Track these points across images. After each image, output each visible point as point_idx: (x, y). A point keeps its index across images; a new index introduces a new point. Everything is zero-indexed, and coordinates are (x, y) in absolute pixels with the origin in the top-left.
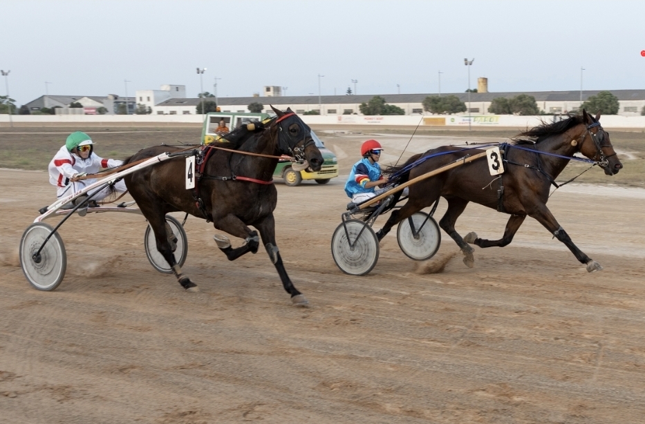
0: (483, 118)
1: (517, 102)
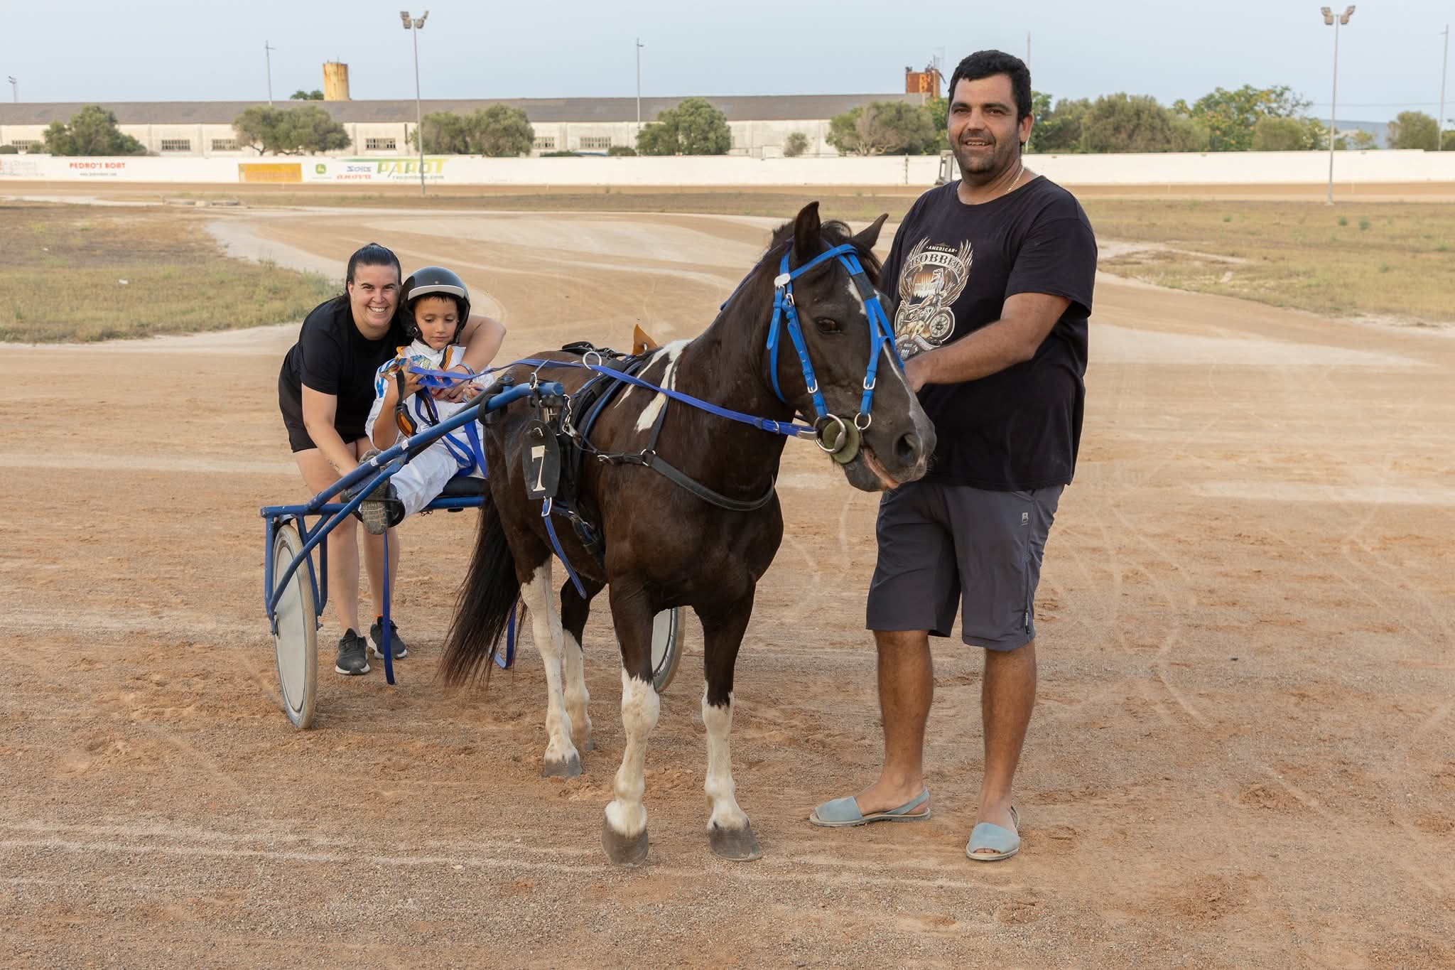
0: (403, 164)
1: (488, 125)
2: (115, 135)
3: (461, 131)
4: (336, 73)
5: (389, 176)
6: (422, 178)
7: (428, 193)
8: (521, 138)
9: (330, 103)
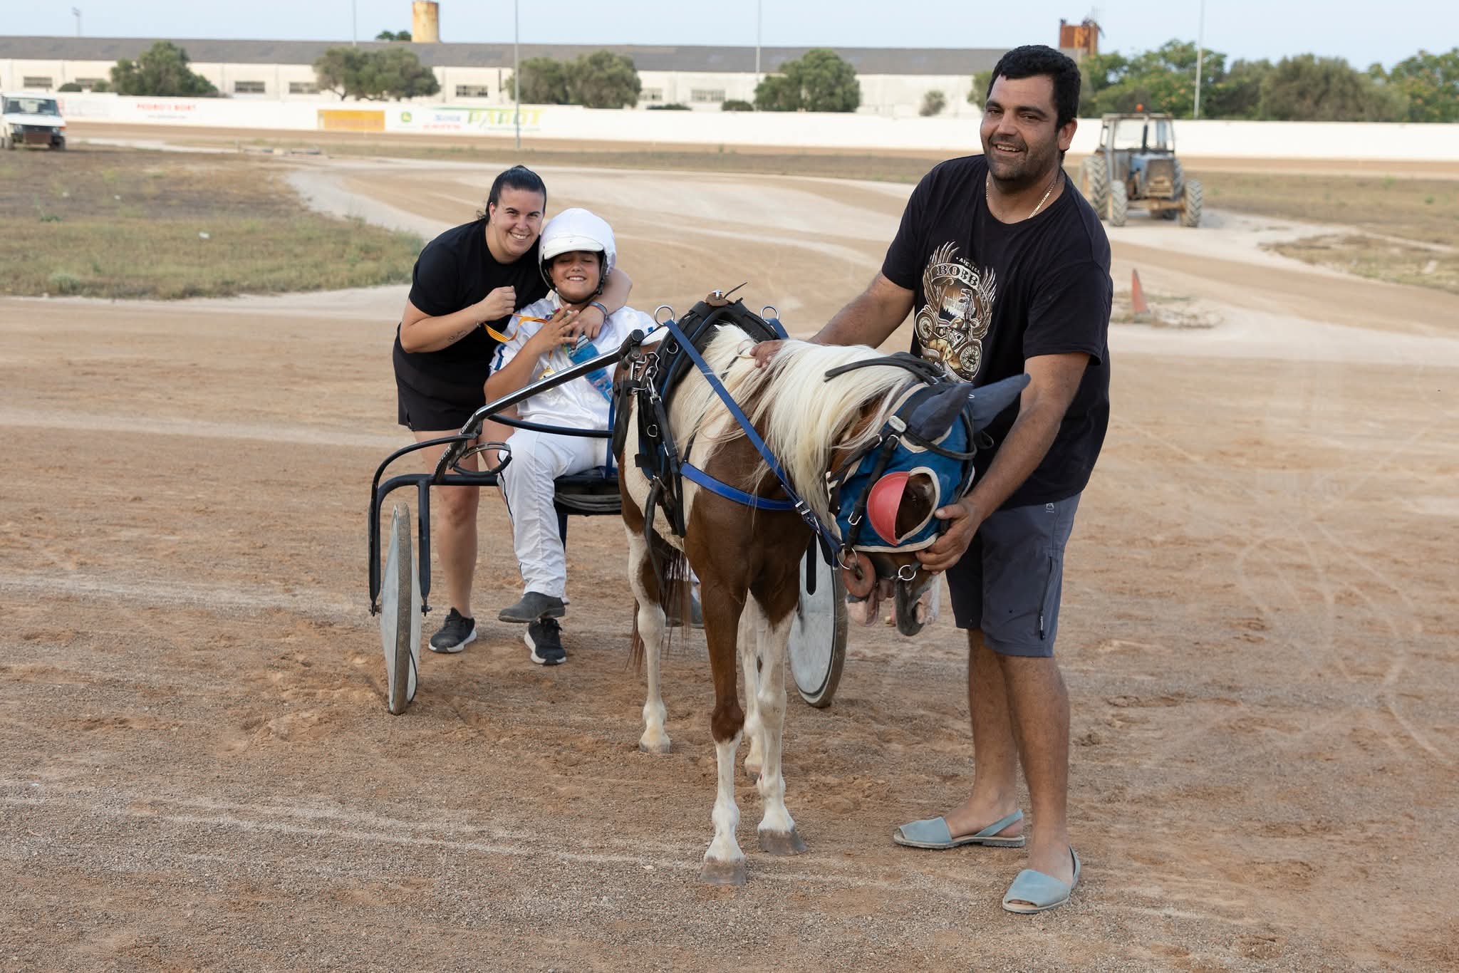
2: (186, 74)
3: (562, 79)
4: (427, 12)
5: (480, 126)
6: (518, 130)
7: (524, 147)
8: (626, 89)
9: (419, 45)
